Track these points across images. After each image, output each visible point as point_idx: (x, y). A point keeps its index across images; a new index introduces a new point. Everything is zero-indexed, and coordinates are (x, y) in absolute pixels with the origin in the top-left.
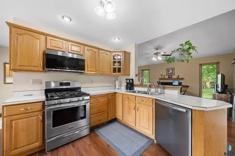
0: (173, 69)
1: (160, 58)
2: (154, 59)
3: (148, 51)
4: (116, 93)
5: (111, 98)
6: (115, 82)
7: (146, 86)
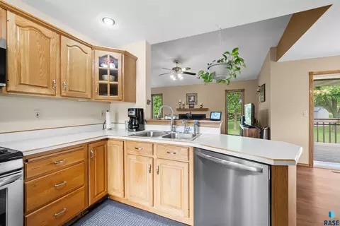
0: (195, 95)
1: (181, 76)
2: (173, 77)
3: (162, 64)
4: (107, 139)
5: (95, 154)
6: (103, 114)
7: (167, 122)
